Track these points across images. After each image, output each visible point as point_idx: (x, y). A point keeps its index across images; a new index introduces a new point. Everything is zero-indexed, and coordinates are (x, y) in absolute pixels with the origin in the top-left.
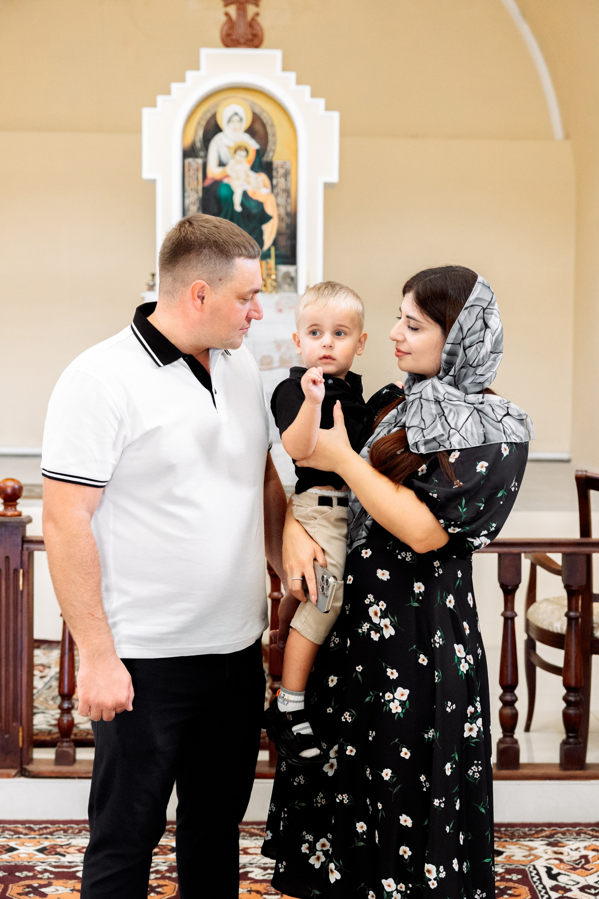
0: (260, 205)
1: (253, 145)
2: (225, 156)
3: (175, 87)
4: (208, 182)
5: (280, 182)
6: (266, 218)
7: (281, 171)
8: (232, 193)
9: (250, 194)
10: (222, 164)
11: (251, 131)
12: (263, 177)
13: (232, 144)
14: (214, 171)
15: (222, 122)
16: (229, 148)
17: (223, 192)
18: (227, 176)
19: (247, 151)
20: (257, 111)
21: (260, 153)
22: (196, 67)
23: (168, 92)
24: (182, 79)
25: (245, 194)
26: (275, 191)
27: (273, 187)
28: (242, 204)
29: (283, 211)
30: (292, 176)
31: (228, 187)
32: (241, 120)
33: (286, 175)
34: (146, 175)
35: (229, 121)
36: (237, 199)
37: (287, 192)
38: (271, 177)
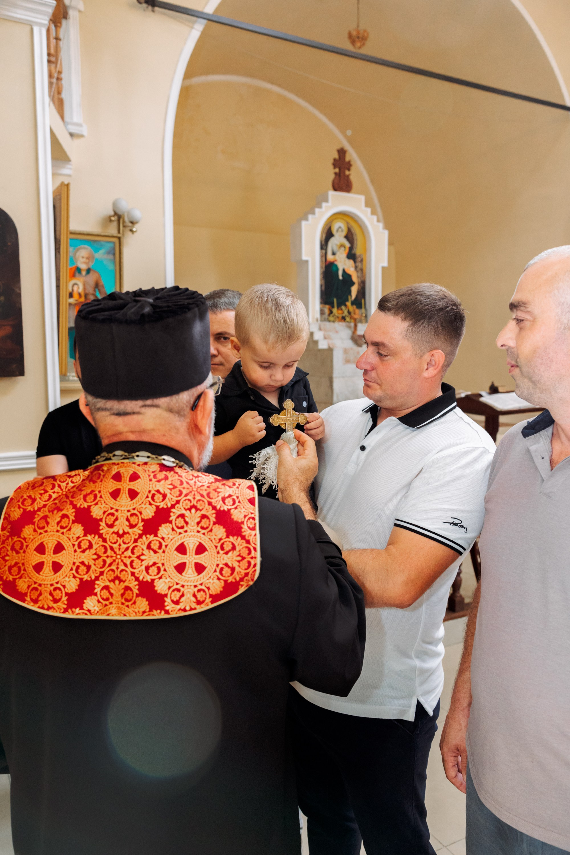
0: (350, 276)
1: (348, 245)
2: (335, 249)
3: (317, 210)
4: (327, 263)
5: (359, 264)
6: (353, 284)
7: (359, 259)
8: (338, 270)
9: (346, 270)
10: (334, 254)
11: (347, 237)
12: (351, 262)
13: (338, 243)
14: (330, 257)
15: (334, 230)
16: (337, 245)
17: (334, 269)
18: (336, 261)
19: (345, 247)
20: (350, 226)
21: (351, 249)
22: (327, 201)
23: (313, 213)
24: (320, 207)
25: (344, 271)
26: (357, 269)
27: (356, 267)
28: (343, 276)
29: (360, 281)
30: (364, 262)
31: (336, 266)
32: (342, 231)
33: (362, 261)
34: (304, 258)
35: (337, 231)
36: (340, 273)
37: (362, 270)
38: (355, 262)
